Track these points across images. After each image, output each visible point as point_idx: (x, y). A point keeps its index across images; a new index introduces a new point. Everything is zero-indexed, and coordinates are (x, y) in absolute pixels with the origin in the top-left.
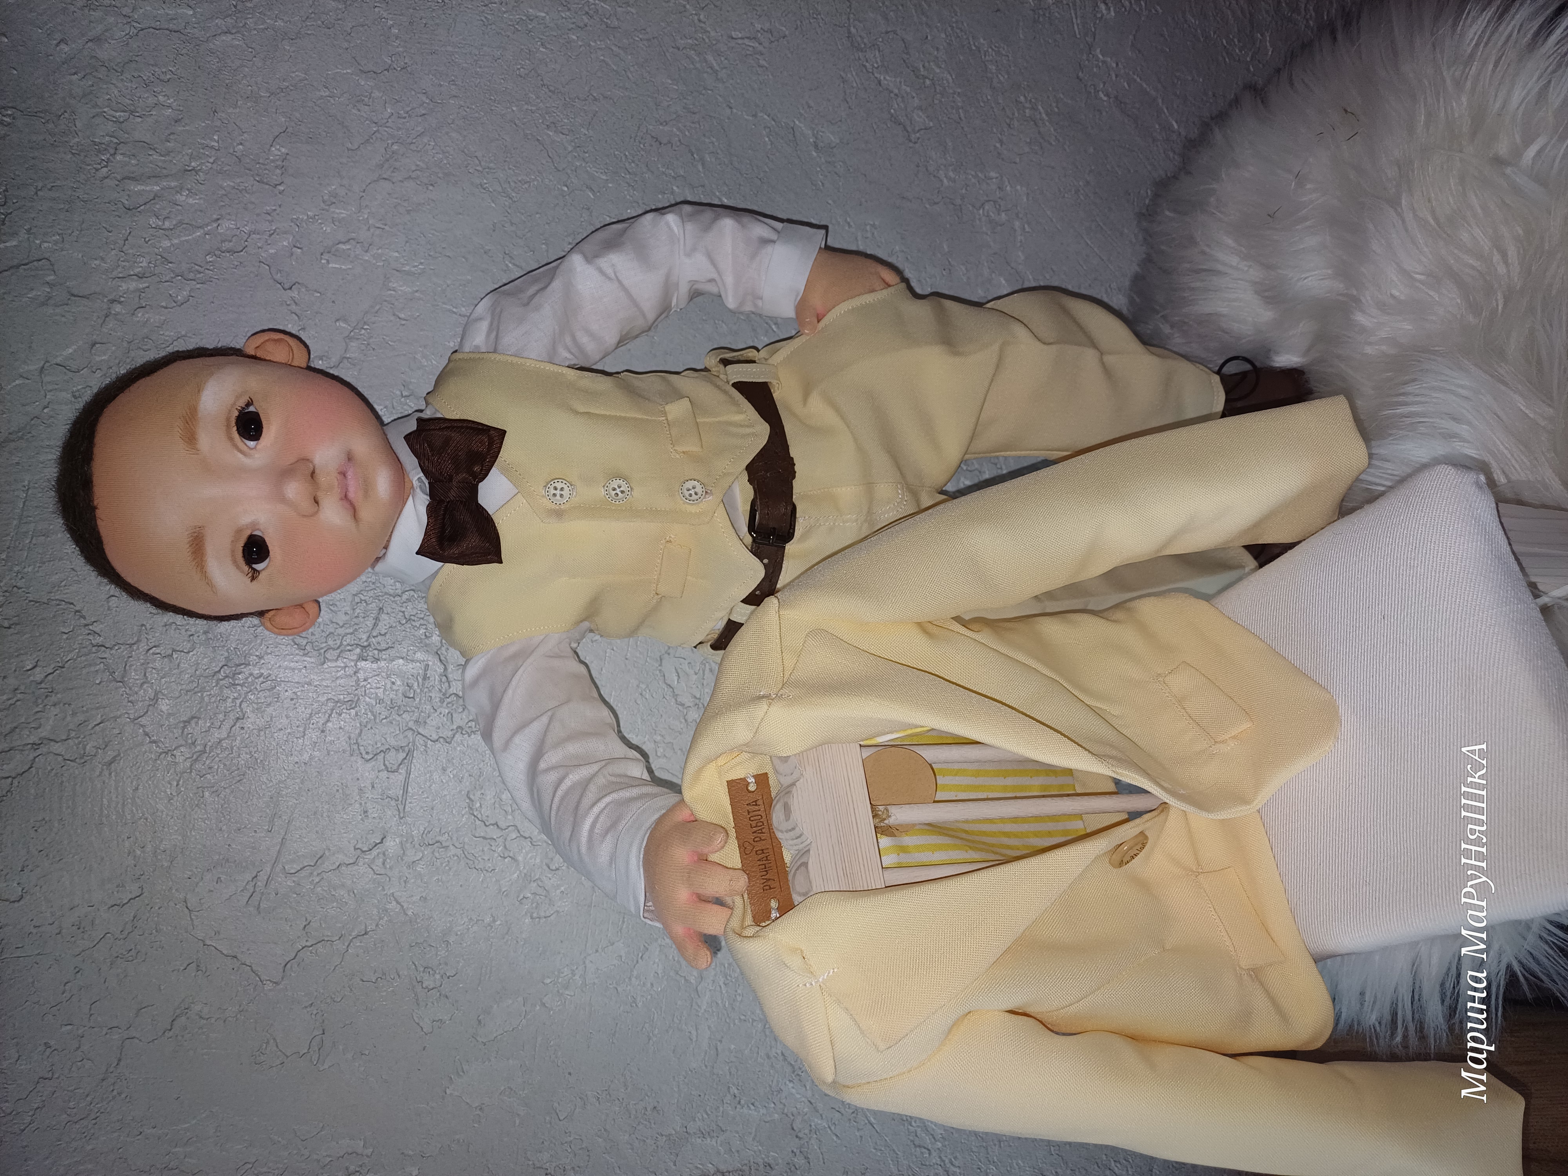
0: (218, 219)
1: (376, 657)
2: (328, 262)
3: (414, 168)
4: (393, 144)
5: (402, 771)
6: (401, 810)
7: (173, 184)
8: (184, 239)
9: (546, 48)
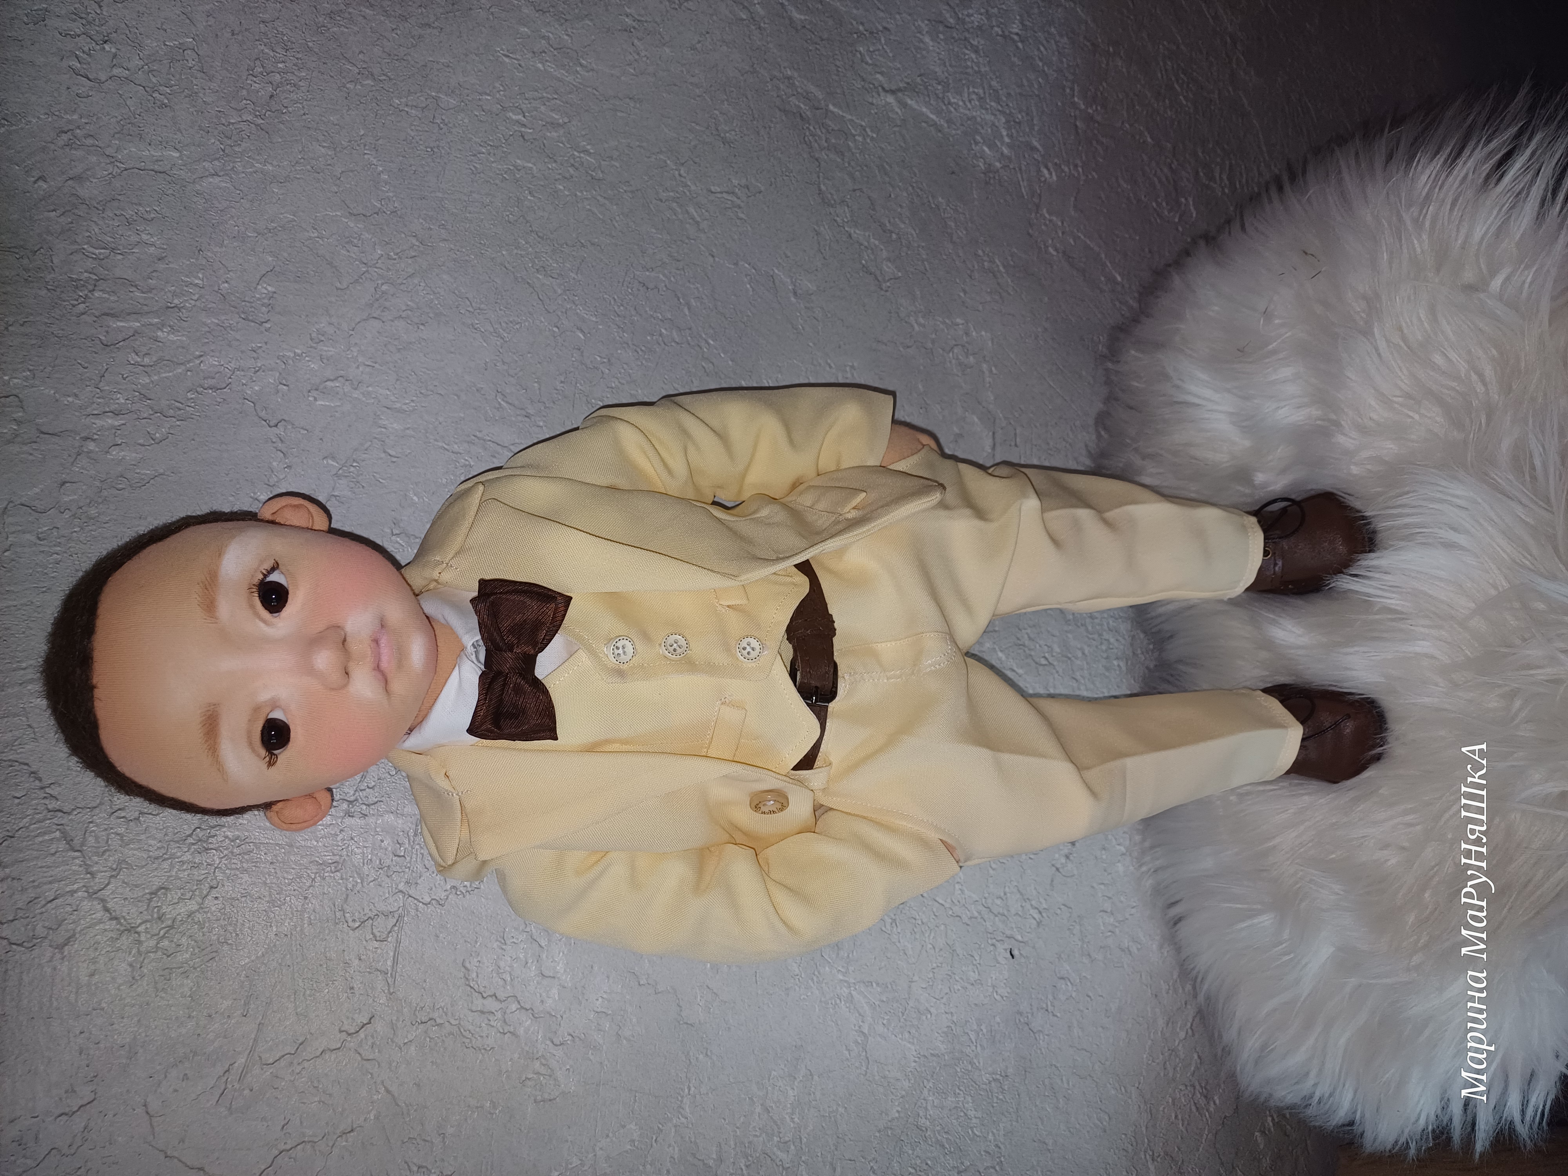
0: (201, 356)
1: (365, 812)
2: (315, 399)
3: (404, 308)
4: (383, 284)
5: (392, 939)
6: (391, 985)
7: (154, 321)
8: (164, 375)
9: (534, 197)
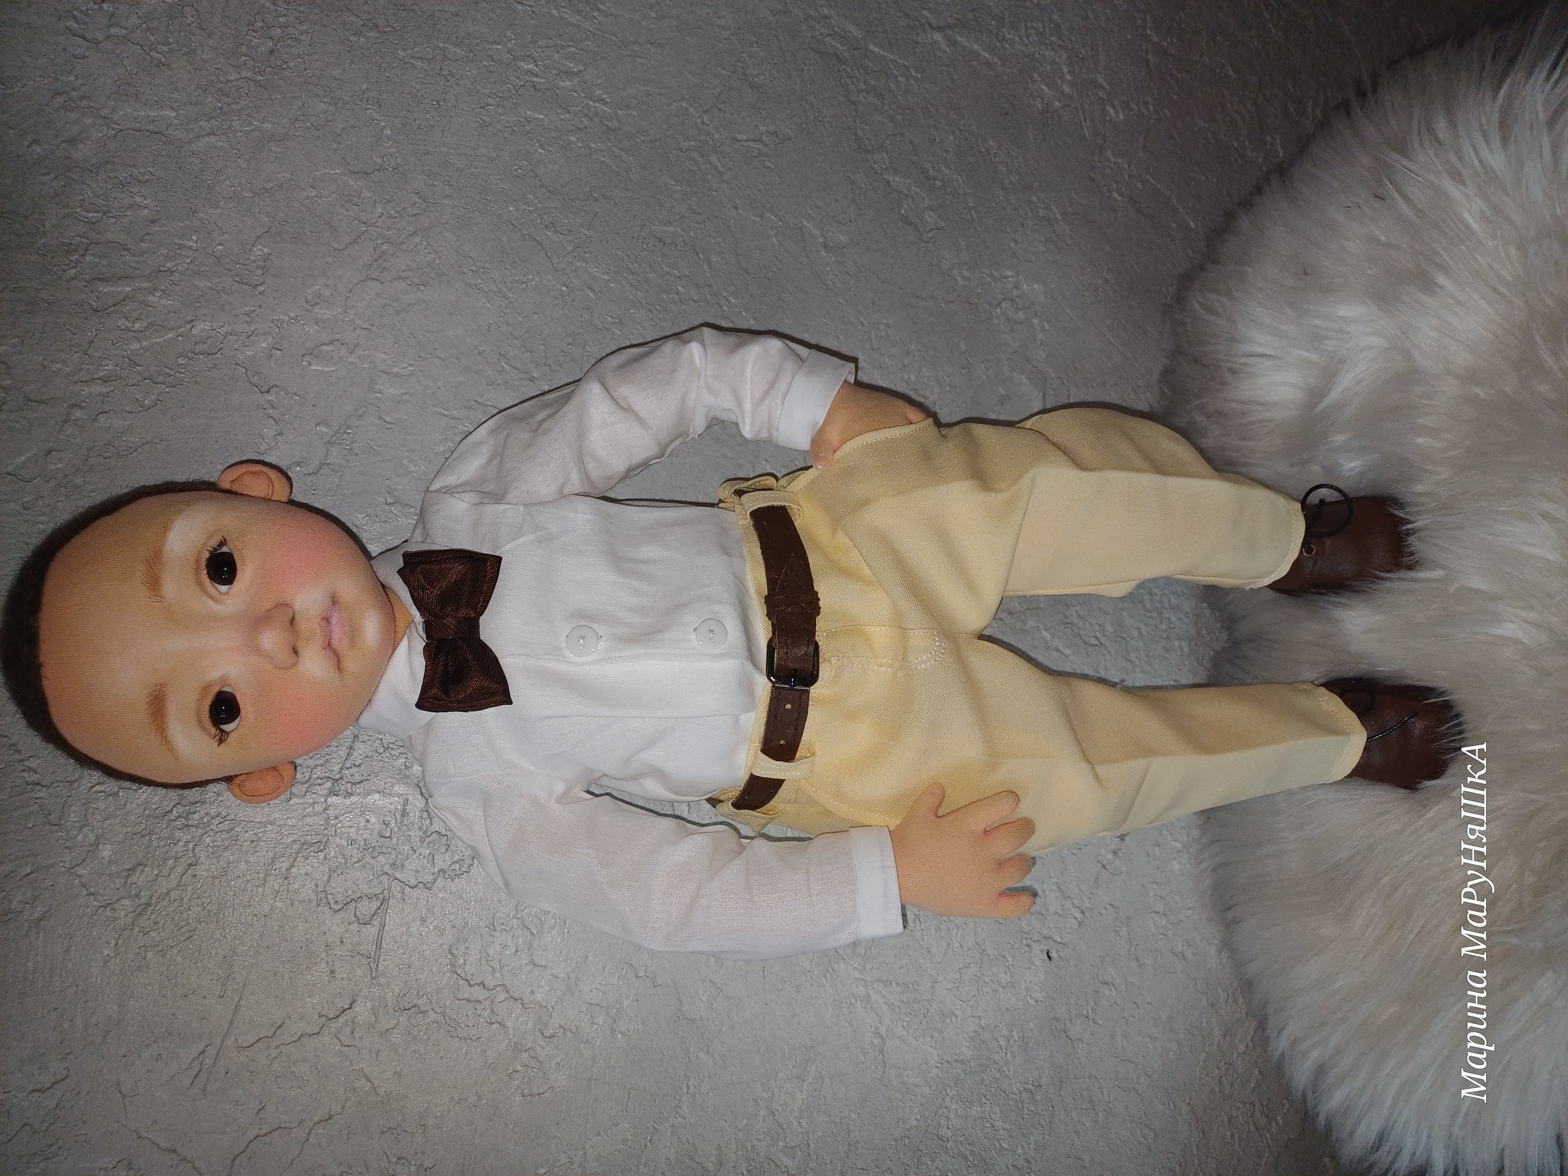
0: (192, 321)
1: (349, 791)
2: (310, 364)
3: (404, 268)
4: (382, 244)
5: (376, 923)
6: (374, 970)
7: (145, 285)
8: (154, 341)
9: (544, 149)
